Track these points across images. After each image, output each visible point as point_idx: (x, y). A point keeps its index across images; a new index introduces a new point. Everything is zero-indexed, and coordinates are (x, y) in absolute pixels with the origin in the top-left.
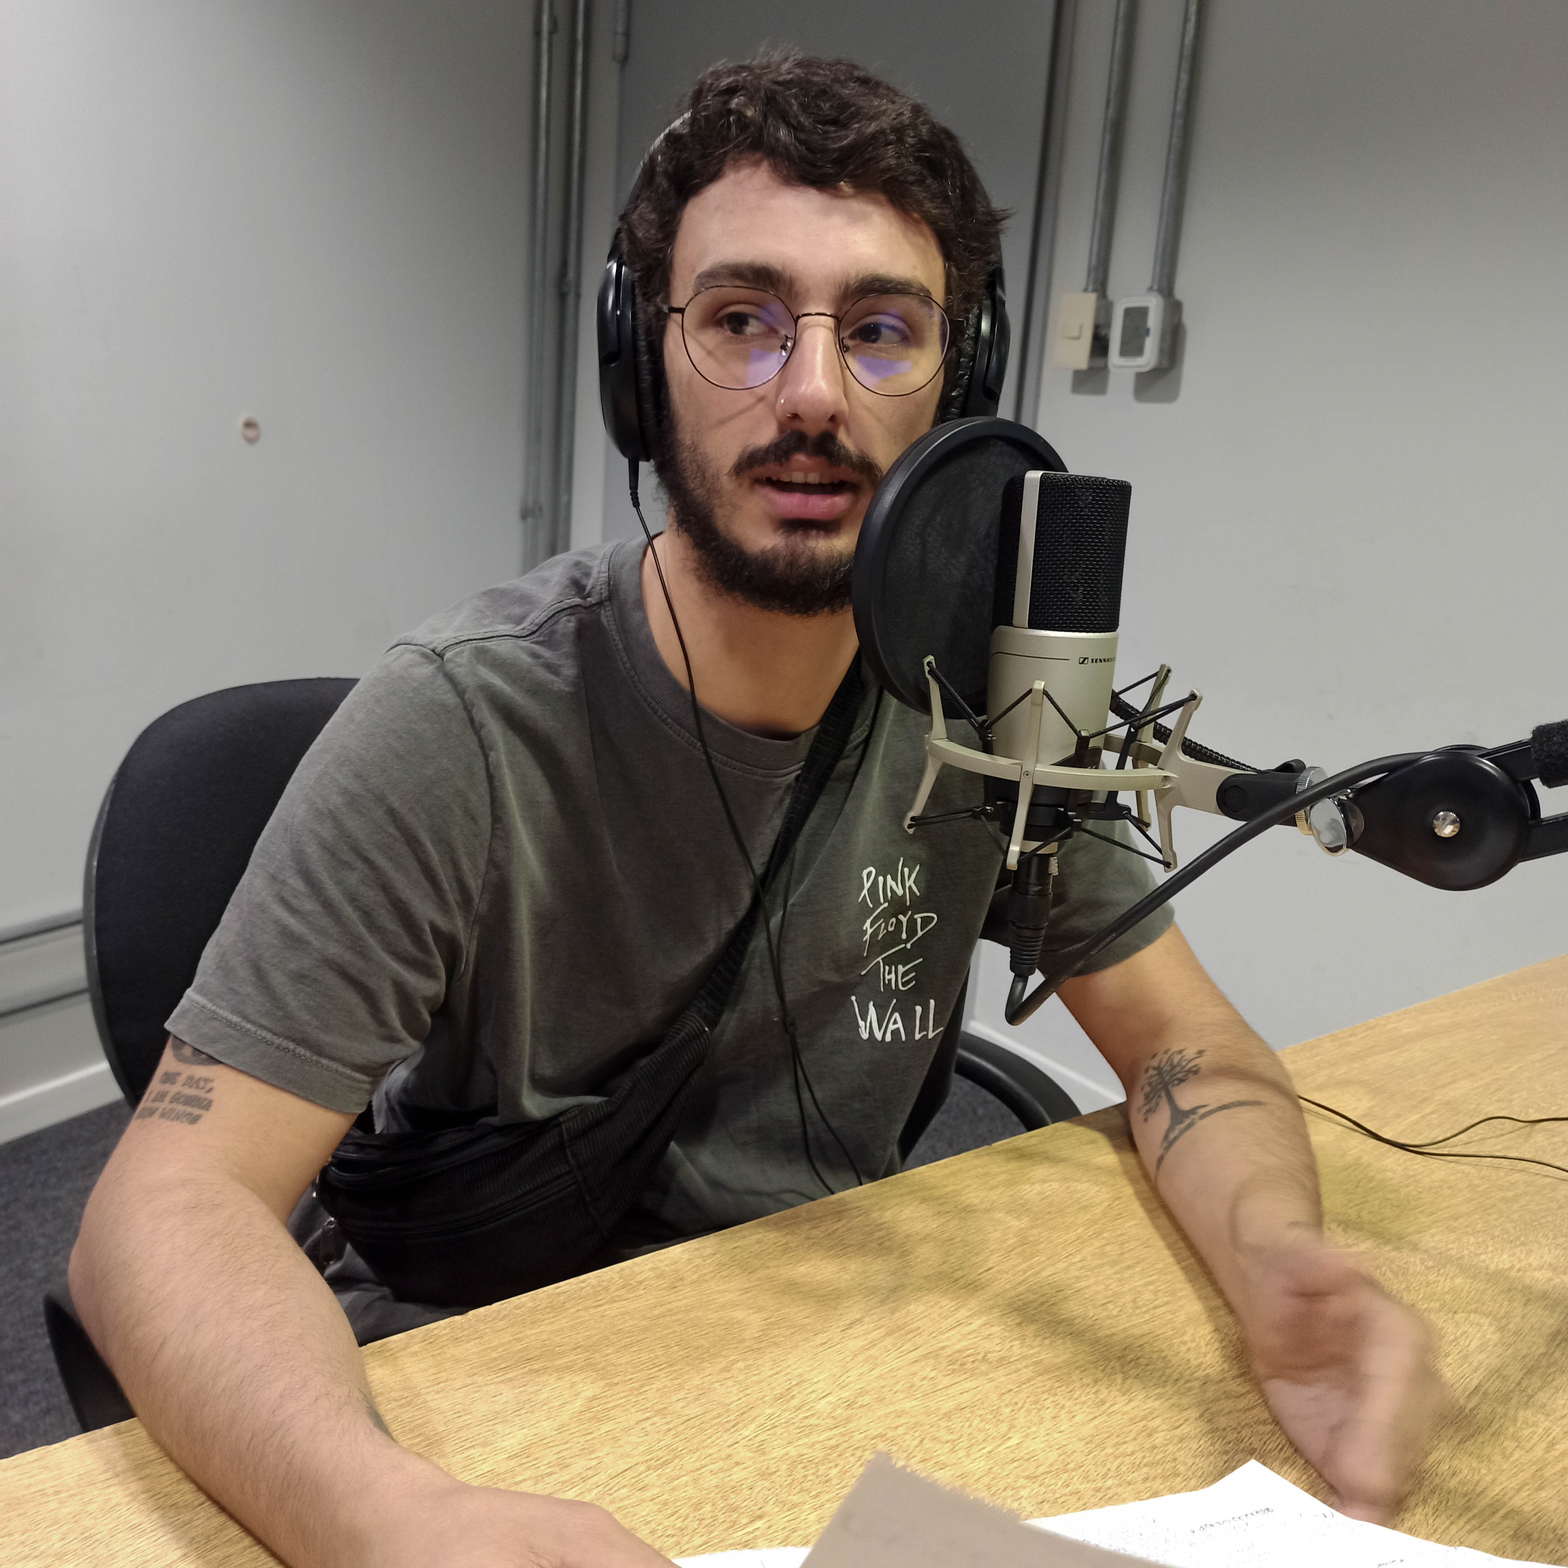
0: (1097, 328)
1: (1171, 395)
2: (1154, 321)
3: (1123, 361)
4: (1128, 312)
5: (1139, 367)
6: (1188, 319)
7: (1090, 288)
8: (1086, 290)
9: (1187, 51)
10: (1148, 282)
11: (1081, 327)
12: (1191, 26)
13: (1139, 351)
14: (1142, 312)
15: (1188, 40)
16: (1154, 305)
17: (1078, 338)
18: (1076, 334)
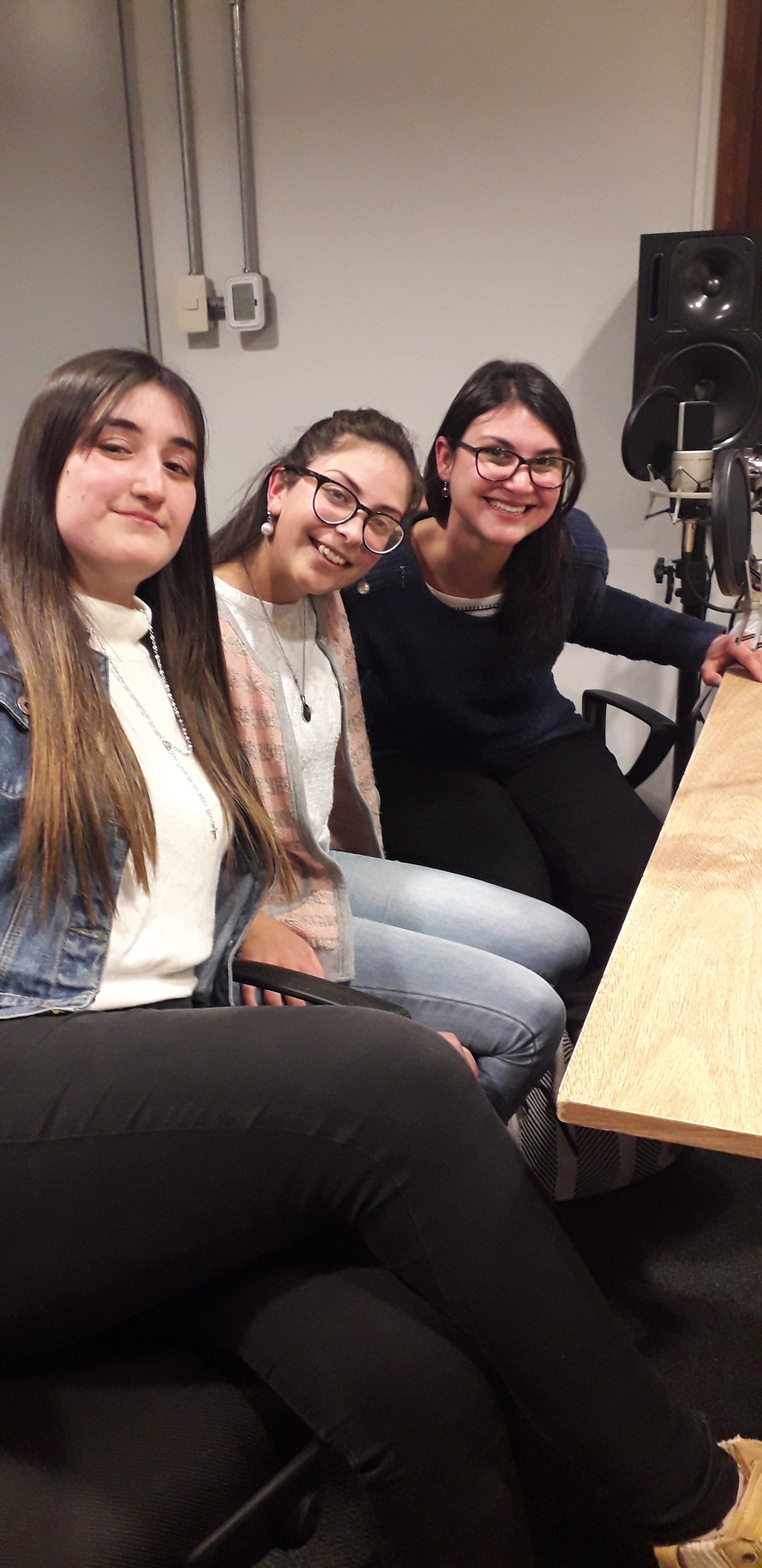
0: (208, 300)
1: (272, 343)
2: (258, 294)
3: (238, 324)
4: (235, 288)
5: (253, 327)
6: (274, 289)
7: (194, 272)
8: (190, 273)
9: (241, 97)
10: (242, 266)
11: (197, 301)
12: (240, 79)
13: (252, 316)
14: (248, 287)
15: (241, 88)
16: (254, 280)
17: (197, 309)
18: (194, 306)
